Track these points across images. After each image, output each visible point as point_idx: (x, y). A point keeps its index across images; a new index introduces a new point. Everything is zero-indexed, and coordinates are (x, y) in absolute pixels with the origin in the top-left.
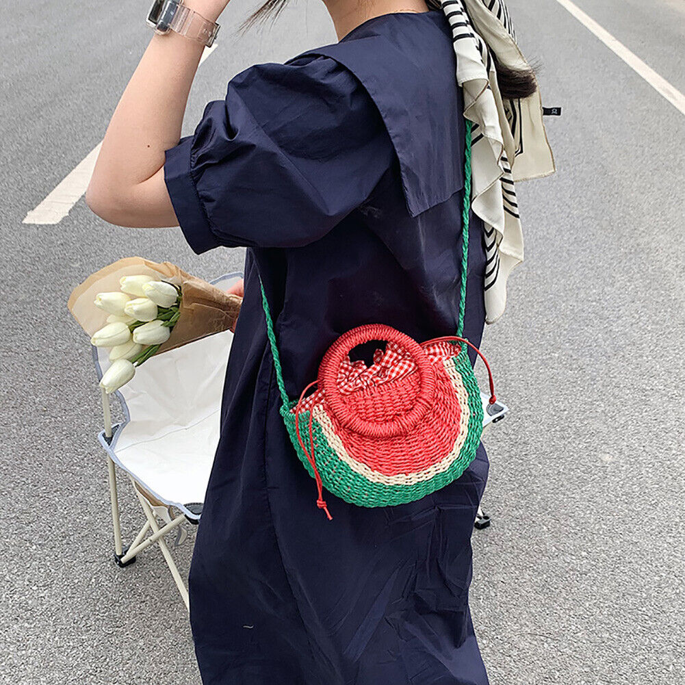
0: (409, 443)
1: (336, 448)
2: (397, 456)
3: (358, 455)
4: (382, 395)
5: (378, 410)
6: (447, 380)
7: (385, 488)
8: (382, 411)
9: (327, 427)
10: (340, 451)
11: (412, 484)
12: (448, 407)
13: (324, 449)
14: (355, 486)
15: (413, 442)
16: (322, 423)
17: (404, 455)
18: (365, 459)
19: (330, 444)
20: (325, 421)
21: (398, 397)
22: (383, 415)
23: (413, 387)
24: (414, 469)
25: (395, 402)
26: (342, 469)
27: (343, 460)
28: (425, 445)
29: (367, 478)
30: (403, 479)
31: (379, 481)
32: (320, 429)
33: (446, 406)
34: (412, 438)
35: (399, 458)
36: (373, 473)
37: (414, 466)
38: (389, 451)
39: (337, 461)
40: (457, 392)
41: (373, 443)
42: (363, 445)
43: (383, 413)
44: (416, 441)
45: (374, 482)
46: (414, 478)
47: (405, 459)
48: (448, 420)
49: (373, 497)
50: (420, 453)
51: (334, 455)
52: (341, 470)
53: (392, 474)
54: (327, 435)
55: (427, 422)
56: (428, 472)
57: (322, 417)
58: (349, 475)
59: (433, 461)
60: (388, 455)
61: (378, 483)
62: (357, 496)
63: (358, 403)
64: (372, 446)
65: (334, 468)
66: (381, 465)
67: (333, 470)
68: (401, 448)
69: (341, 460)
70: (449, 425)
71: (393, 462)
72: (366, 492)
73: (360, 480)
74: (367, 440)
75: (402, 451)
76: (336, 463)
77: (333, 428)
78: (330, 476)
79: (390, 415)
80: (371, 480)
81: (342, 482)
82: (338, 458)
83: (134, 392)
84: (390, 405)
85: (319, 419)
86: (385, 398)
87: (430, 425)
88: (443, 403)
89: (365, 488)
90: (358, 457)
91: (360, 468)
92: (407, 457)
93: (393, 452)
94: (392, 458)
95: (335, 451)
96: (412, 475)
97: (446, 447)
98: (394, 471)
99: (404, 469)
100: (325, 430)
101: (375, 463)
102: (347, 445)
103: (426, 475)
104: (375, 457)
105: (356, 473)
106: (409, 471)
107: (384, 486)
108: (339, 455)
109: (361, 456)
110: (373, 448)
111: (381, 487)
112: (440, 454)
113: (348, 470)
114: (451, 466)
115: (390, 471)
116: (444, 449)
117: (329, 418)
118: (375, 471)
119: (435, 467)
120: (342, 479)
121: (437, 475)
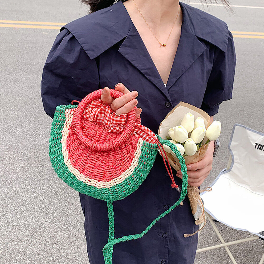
0: (92, 160)
2: (82, 161)
4: (100, 129)
5: (92, 133)
6: (134, 149)
7: (67, 171)
8: (93, 135)
9: (68, 123)
10: (64, 138)
11: (80, 180)
12: (124, 161)
13: (58, 131)
14: (57, 159)
15: (94, 161)
16: (67, 120)
17: (85, 163)
18: (69, 150)
19: (62, 131)
20: (70, 121)
22: (92, 137)
24: (84, 173)
25: (102, 135)
26: (58, 146)
27: (62, 142)
28: (98, 168)
29: (64, 160)
30: (77, 173)
32: (64, 121)
34: (95, 159)
36: (68, 160)
37: (85, 171)
38: (81, 155)
39: (59, 141)
40: (134, 158)
41: (78, 146)
42: (74, 143)
44: (96, 162)
45: (65, 164)
46: (82, 178)
47: (84, 164)
48: (117, 166)
49: (60, 171)
50: (93, 168)
51: (60, 137)
52: (57, 146)
54: (65, 126)
55: (109, 159)
56: (90, 181)
57: (69, 117)
58: (58, 151)
59: (95, 177)
60: (80, 157)
61: (67, 166)
62: (55, 164)
63: (88, 124)
64: (77, 147)
65: (55, 143)
66: (73, 158)
68: (87, 158)
69: (61, 142)
70: (116, 168)
71: (79, 161)
72: (59, 166)
73: (61, 157)
74: (77, 142)
75: (86, 161)
77: (70, 126)
78: (52, 145)
79: (95, 139)
80: (65, 162)
81: (53, 152)
82: (61, 140)
83: (239, 162)
84: (98, 135)
85: (67, 117)
87: (109, 161)
88: (123, 156)
89: (60, 163)
90: (68, 147)
91: (65, 153)
92: (86, 164)
93: (82, 157)
94: (80, 160)
95: (62, 136)
96: (82, 175)
97: (107, 177)
98: (76, 166)
99: (80, 169)
100: (66, 124)
101: (72, 155)
102: (69, 138)
103: (89, 182)
104: (74, 152)
105: (62, 153)
106: (82, 171)
107: (67, 170)
108: (62, 140)
109: (69, 147)
110: (76, 147)
111: (66, 169)
112: (101, 178)
113: (60, 149)
114: (103, 189)
115: (74, 165)
116: (105, 177)
117: (72, 120)
118: (70, 159)
119: (95, 182)
120: (54, 151)
121: (93, 187)
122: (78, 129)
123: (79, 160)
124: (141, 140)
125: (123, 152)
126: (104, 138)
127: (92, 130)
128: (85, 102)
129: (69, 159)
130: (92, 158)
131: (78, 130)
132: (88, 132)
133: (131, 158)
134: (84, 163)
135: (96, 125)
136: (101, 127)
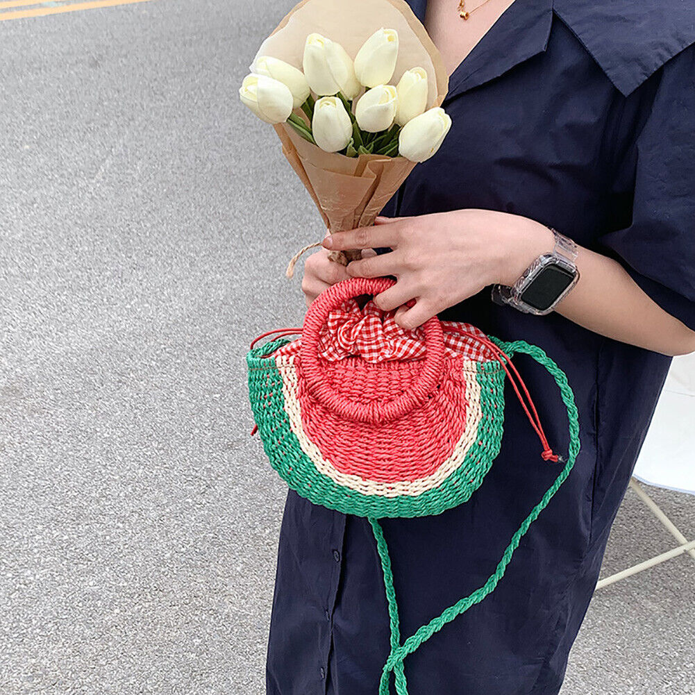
0: (380, 443)
1: (291, 415)
2: (359, 453)
3: (313, 433)
4: (368, 371)
5: (355, 387)
6: (461, 386)
7: (332, 486)
8: (361, 390)
9: (289, 386)
10: (295, 421)
11: (367, 494)
12: (448, 419)
13: (276, 410)
14: (298, 470)
15: (384, 443)
16: (286, 380)
17: (367, 455)
18: (320, 441)
19: (286, 407)
20: (292, 379)
21: (387, 380)
22: (360, 396)
23: (412, 376)
24: (374, 476)
25: (380, 384)
26: (289, 443)
27: (294, 432)
28: (399, 454)
29: (315, 465)
30: (357, 483)
31: (327, 473)
32: (281, 386)
33: (446, 417)
34: (385, 438)
35: (360, 455)
36: (324, 462)
37: (375, 472)
38: (351, 442)
39: (286, 431)
40: (468, 405)
41: (336, 425)
42: (324, 424)
43: (361, 393)
44: (389, 443)
45: (322, 473)
46: (372, 488)
47: (366, 460)
48: (439, 435)
49: (316, 490)
50: (389, 459)
51: (286, 422)
52: (286, 443)
53: (346, 471)
54: (287, 395)
55: (415, 427)
56: (392, 489)
57: (288, 372)
58: (295, 453)
59: (401, 477)
60: (350, 447)
61: (326, 475)
62: (298, 482)
63: (337, 371)
64: (333, 428)
65: (280, 438)
66: (336, 456)
67: (278, 440)
68: (367, 444)
69: (292, 431)
70: (439, 441)
71: (351, 457)
72: (309, 482)
73: (306, 464)
74: (330, 418)
75: (367, 449)
76: (284, 432)
77: (297, 389)
78: (274, 445)
79: (368, 398)
80: (319, 469)
81: (284, 458)
82: (290, 428)
84: (371, 386)
85: (283, 373)
86: (371, 375)
87: (416, 431)
88: (444, 411)
89: (309, 476)
90: (312, 435)
91: (312, 451)
92: (370, 458)
93: (355, 445)
94: (353, 452)
95: (289, 418)
96: (370, 482)
97: (427, 466)
98: (349, 468)
99: (360, 471)
100: (287, 389)
101: (330, 450)
102: (306, 416)
103: (389, 491)
104: (332, 443)
105: (304, 453)
106: (367, 476)
107: (332, 483)
108: (292, 425)
109: (316, 436)
110: (333, 431)
111: (328, 482)
112: (414, 472)
113: (296, 446)
114: (426, 494)
115: (344, 467)
116: (422, 468)
117: (295, 376)
118: (327, 460)
119: (404, 485)
120: (285, 455)
121: (404, 497)
122: (325, 391)
123: (351, 454)
124: (467, 364)
125: (441, 401)
126: (387, 387)
127: (352, 382)
128: (313, 328)
129: (325, 460)
130: (379, 440)
131: (325, 393)
132: (345, 389)
133: (461, 406)
134: (366, 457)
135: (355, 366)
136: (368, 368)
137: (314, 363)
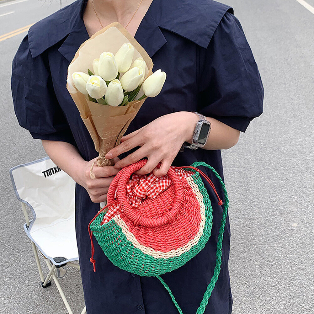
0: (174, 230)
2: (169, 239)
3: (146, 243)
4: (153, 203)
5: (153, 212)
6: (190, 189)
7: (164, 261)
9: (124, 229)
10: (134, 242)
11: (179, 255)
12: (193, 205)
13: (125, 242)
14: (147, 263)
15: (176, 229)
16: (121, 226)
18: (150, 244)
19: (128, 239)
20: (123, 225)
21: (163, 202)
22: (157, 214)
23: (171, 195)
24: (179, 245)
25: (161, 205)
26: (137, 253)
28: (184, 230)
29: (153, 256)
30: (174, 253)
31: (160, 257)
32: (121, 230)
33: (192, 204)
34: (175, 226)
35: (170, 240)
36: (156, 253)
37: (179, 243)
38: (164, 236)
40: (196, 195)
41: (153, 233)
42: (148, 236)
43: (156, 213)
44: (178, 228)
45: (158, 258)
46: (180, 251)
48: (194, 213)
49: (158, 268)
50: (182, 234)
51: (131, 245)
53: (168, 250)
54: (125, 233)
55: (182, 215)
56: (188, 246)
57: (120, 222)
58: (142, 257)
59: (190, 238)
60: (164, 239)
61: (160, 258)
62: (148, 269)
64: (153, 235)
65: (133, 253)
66: (160, 246)
67: (132, 255)
68: (170, 233)
69: (136, 248)
70: (195, 215)
72: (154, 266)
73: (149, 258)
74: (150, 232)
75: (171, 235)
76: (133, 250)
78: (131, 259)
79: (160, 214)
80: (155, 257)
82: (134, 246)
84: (159, 208)
85: (119, 224)
86: (155, 204)
87: (185, 217)
88: (190, 202)
89: (153, 264)
90: (146, 244)
91: (148, 251)
93: (166, 237)
94: (166, 240)
95: (131, 242)
96: (179, 249)
97: (196, 229)
98: (168, 248)
99: (174, 247)
100: (127, 229)
101: (157, 245)
102: (138, 237)
103: (187, 248)
104: (156, 242)
105: (146, 254)
106: (177, 247)
107: (164, 260)
108: (134, 245)
109: (147, 243)
110: (154, 236)
111: (162, 260)
112: (193, 234)
113: (141, 253)
114: (200, 241)
115: (166, 250)
116: (194, 230)
117: (124, 223)
118: (157, 251)
119: (191, 242)
120: (138, 260)
121: (193, 247)
123: (166, 242)
124: (188, 179)
125: (187, 199)
126: (164, 205)
127: (150, 211)
130: (174, 229)
132: (149, 215)
133: (194, 197)
134: (173, 239)
135: (147, 204)
136: (153, 202)
137: (132, 211)
